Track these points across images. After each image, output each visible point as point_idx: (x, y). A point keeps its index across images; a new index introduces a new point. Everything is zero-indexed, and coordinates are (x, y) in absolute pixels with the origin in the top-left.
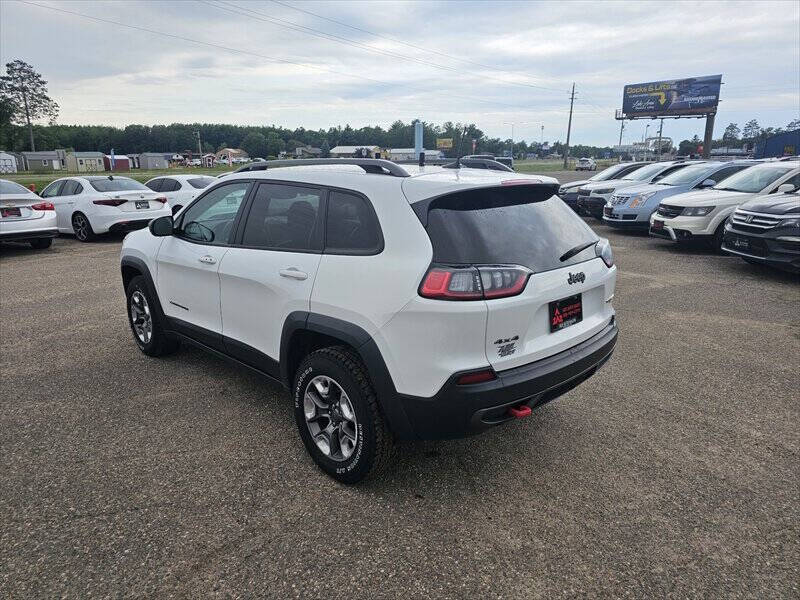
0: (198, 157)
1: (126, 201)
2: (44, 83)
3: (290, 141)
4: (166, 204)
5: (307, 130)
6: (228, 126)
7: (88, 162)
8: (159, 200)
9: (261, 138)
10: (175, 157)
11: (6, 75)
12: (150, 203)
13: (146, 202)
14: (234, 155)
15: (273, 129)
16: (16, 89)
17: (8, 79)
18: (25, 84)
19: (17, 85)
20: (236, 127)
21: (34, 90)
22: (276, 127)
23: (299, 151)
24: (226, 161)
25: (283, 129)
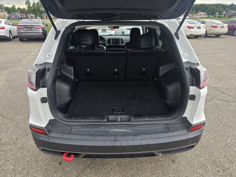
3: (226, 9)
5: (235, 4)
6: (203, 4)
15: (220, 5)
22: (222, 4)
23: (224, 13)
24: (197, 17)
25: (224, 4)
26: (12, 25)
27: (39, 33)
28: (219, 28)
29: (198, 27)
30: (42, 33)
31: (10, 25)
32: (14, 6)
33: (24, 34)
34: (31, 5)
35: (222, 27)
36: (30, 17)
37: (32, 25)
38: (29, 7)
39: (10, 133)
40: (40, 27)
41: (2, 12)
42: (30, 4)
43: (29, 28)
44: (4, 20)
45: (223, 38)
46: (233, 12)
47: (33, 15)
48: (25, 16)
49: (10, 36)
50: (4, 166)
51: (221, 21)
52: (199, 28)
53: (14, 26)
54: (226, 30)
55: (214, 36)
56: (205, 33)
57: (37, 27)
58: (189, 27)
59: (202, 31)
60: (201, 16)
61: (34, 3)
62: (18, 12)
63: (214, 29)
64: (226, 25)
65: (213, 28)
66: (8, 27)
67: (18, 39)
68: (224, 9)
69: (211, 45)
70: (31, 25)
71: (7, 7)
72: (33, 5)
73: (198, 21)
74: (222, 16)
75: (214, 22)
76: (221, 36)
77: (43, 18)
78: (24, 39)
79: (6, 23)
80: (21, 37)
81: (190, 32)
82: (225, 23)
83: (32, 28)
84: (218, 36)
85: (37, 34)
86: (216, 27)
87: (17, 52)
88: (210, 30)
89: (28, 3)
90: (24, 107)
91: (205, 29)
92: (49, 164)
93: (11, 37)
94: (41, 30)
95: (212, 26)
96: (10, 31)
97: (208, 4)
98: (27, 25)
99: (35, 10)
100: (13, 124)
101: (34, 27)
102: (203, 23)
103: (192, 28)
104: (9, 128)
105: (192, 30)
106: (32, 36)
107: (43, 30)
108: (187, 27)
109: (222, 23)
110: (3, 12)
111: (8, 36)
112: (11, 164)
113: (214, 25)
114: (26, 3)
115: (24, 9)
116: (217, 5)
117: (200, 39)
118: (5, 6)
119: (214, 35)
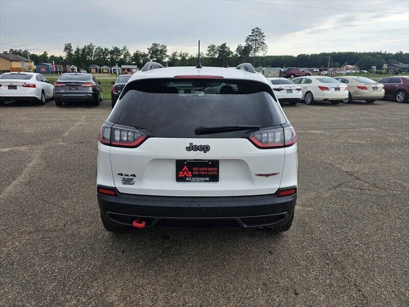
0: (327, 70)
1: (283, 89)
2: (264, 36)
3: (390, 60)
4: (301, 91)
5: (404, 53)
6: (352, 53)
7: (273, 72)
8: (297, 89)
9: (370, 58)
10: (315, 70)
11: (251, 34)
12: (293, 91)
13: (292, 90)
14: (351, 69)
15: (380, 54)
16: (254, 40)
17: (251, 36)
18: (257, 38)
19: (254, 39)
20: (357, 53)
21: (260, 40)
22: (382, 52)
23: (385, 66)
24: (342, 72)
25: (387, 53)
26: (46, 82)
27: (88, 93)
28: (370, 90)
29: (335, 88)
30: (91, 93)
31: (43, 81)
32: (45, 54)
33: (64, 95)
34: (73, 52)
35: (375, 88)
36: (70, 70)
37: (78, 81)
38: (70, 55)
39: (55, 220)
40: (89, 85)
41: (26, 62)
42: (72, 50)
43: (73, 86)
44: (35, 75)
45: (378, 104)
46: (402, 65)
47: (75, 67)
48: (62, 69)
49: (42, 97)
50: (52, 252)
51: (373, 80)
52: (337, 89)
53: (49, 83)
54: (381, 92)
55: (364, 101)
56: (347, 97)
57: (85, 85)
58: (322, 88)
59: (343, 94)
60: (348, 71)
61: (78, 49)
62: (52, 63)
63: (362, 91)
64: (382, 85)
65: (360, 90)
66: (40, 85)
67: (54, 102)
68: (386, 60)
69: (355, 116)
70: (76, 81)
71: (33, 55)
72: (75, 52)
73: (337, 79)
74: (383, 71)
75: (362, 80)
76: (375, 102)
77: (91, 71)
78: (63, 103)
79: (37, 79)
80: (59, 99)
81: (324, 95)
82: (380, 82)
83: (77, 86)
84: (370, 101)
85: (84, 95)
86: (365, 88)
87: (54, 120)
88: (356, 92)
89: (69, 49)
90: (71, 190)
91: (348, 91)
92: (109, 252)
93: (44, 99)
94: (90, 90)
95: (359, 87)
96: (43, 90)
97: (360, 53)
98: (71, 82)
99: (78, 59)
100: (58, 210)
101: (80, 85)
102: (344, 81)
103: (327, 89)
104: (53, 214)
105: (326, 92)
106: (76, 98)
107: (94, 90)
108: (319, 87)
109: (374, 82)
110: (28, 62)
111: (39, 97)
112: (60, 251)
113: (362, 85)
114: (66, 49)
115: (61, 58)
116: (374, 55)
117: (340, 105)
118: (31, 53)
119: (364, 99)
